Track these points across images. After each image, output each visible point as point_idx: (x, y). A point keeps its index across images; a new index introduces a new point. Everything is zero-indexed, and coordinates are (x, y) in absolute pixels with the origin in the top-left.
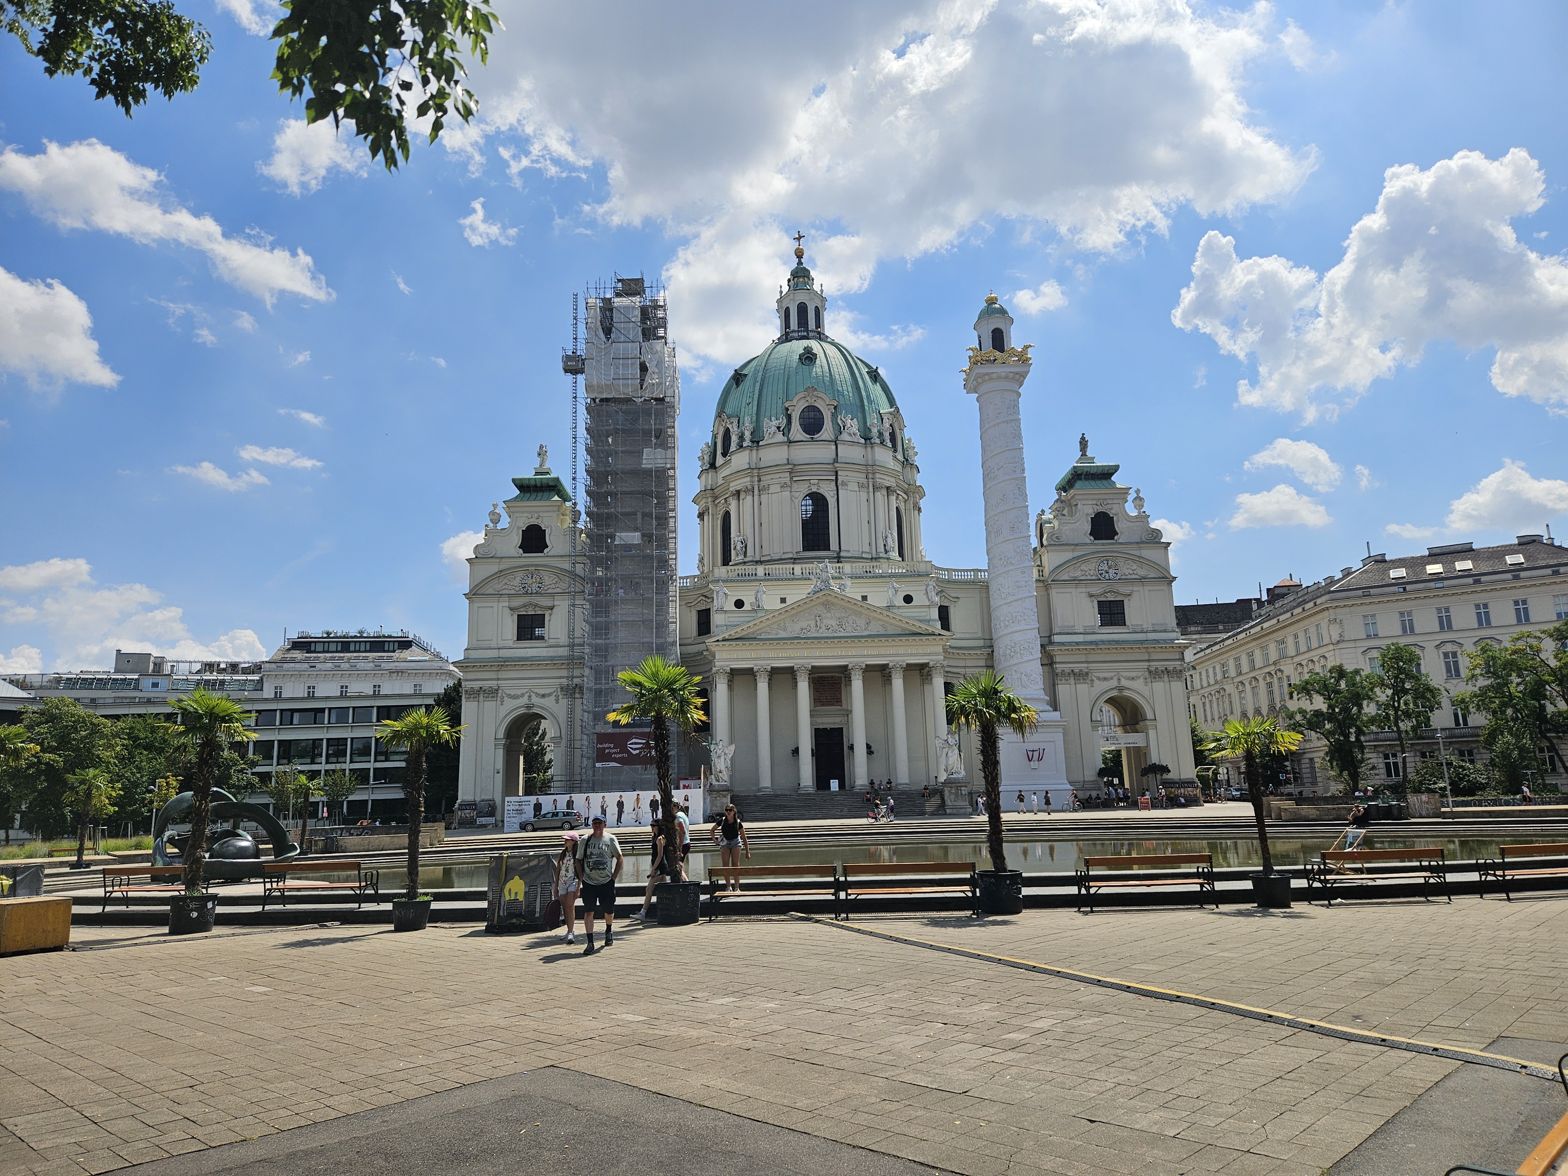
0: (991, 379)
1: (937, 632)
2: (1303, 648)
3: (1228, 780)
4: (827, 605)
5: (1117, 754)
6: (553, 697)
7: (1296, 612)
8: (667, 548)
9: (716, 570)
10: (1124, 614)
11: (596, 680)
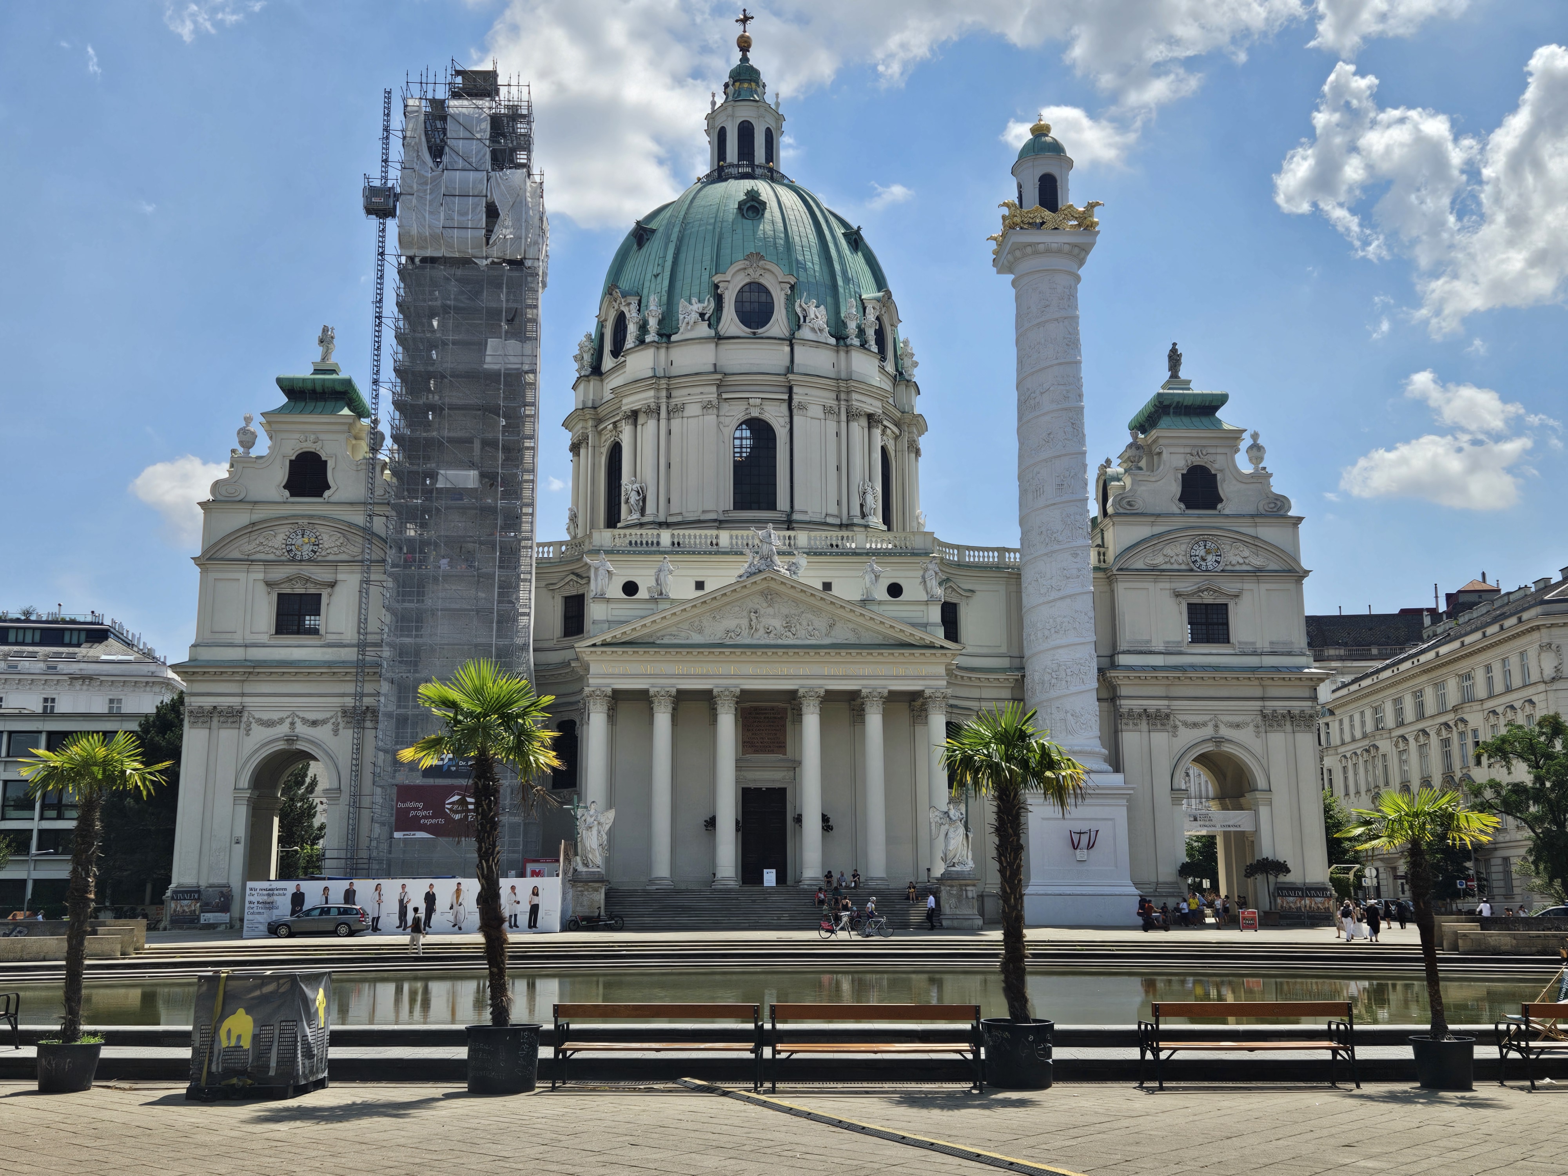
0: (1036, 253)
1: (938, 643)
2: (1499, 687)
3: (1378, 888)
4: (769, 595)
5: (1209, 842)
6: (329, 726)
7: (1490, 630)
8: (519, 497)
9: (596, 535)
10: (1227, 624)
11: (399, 699)
